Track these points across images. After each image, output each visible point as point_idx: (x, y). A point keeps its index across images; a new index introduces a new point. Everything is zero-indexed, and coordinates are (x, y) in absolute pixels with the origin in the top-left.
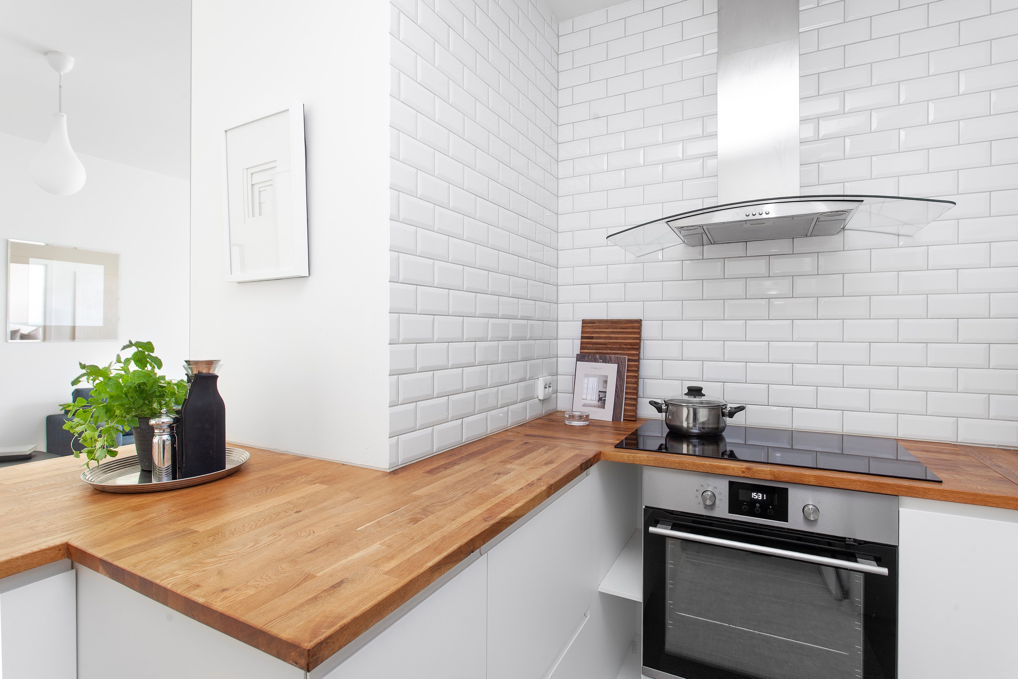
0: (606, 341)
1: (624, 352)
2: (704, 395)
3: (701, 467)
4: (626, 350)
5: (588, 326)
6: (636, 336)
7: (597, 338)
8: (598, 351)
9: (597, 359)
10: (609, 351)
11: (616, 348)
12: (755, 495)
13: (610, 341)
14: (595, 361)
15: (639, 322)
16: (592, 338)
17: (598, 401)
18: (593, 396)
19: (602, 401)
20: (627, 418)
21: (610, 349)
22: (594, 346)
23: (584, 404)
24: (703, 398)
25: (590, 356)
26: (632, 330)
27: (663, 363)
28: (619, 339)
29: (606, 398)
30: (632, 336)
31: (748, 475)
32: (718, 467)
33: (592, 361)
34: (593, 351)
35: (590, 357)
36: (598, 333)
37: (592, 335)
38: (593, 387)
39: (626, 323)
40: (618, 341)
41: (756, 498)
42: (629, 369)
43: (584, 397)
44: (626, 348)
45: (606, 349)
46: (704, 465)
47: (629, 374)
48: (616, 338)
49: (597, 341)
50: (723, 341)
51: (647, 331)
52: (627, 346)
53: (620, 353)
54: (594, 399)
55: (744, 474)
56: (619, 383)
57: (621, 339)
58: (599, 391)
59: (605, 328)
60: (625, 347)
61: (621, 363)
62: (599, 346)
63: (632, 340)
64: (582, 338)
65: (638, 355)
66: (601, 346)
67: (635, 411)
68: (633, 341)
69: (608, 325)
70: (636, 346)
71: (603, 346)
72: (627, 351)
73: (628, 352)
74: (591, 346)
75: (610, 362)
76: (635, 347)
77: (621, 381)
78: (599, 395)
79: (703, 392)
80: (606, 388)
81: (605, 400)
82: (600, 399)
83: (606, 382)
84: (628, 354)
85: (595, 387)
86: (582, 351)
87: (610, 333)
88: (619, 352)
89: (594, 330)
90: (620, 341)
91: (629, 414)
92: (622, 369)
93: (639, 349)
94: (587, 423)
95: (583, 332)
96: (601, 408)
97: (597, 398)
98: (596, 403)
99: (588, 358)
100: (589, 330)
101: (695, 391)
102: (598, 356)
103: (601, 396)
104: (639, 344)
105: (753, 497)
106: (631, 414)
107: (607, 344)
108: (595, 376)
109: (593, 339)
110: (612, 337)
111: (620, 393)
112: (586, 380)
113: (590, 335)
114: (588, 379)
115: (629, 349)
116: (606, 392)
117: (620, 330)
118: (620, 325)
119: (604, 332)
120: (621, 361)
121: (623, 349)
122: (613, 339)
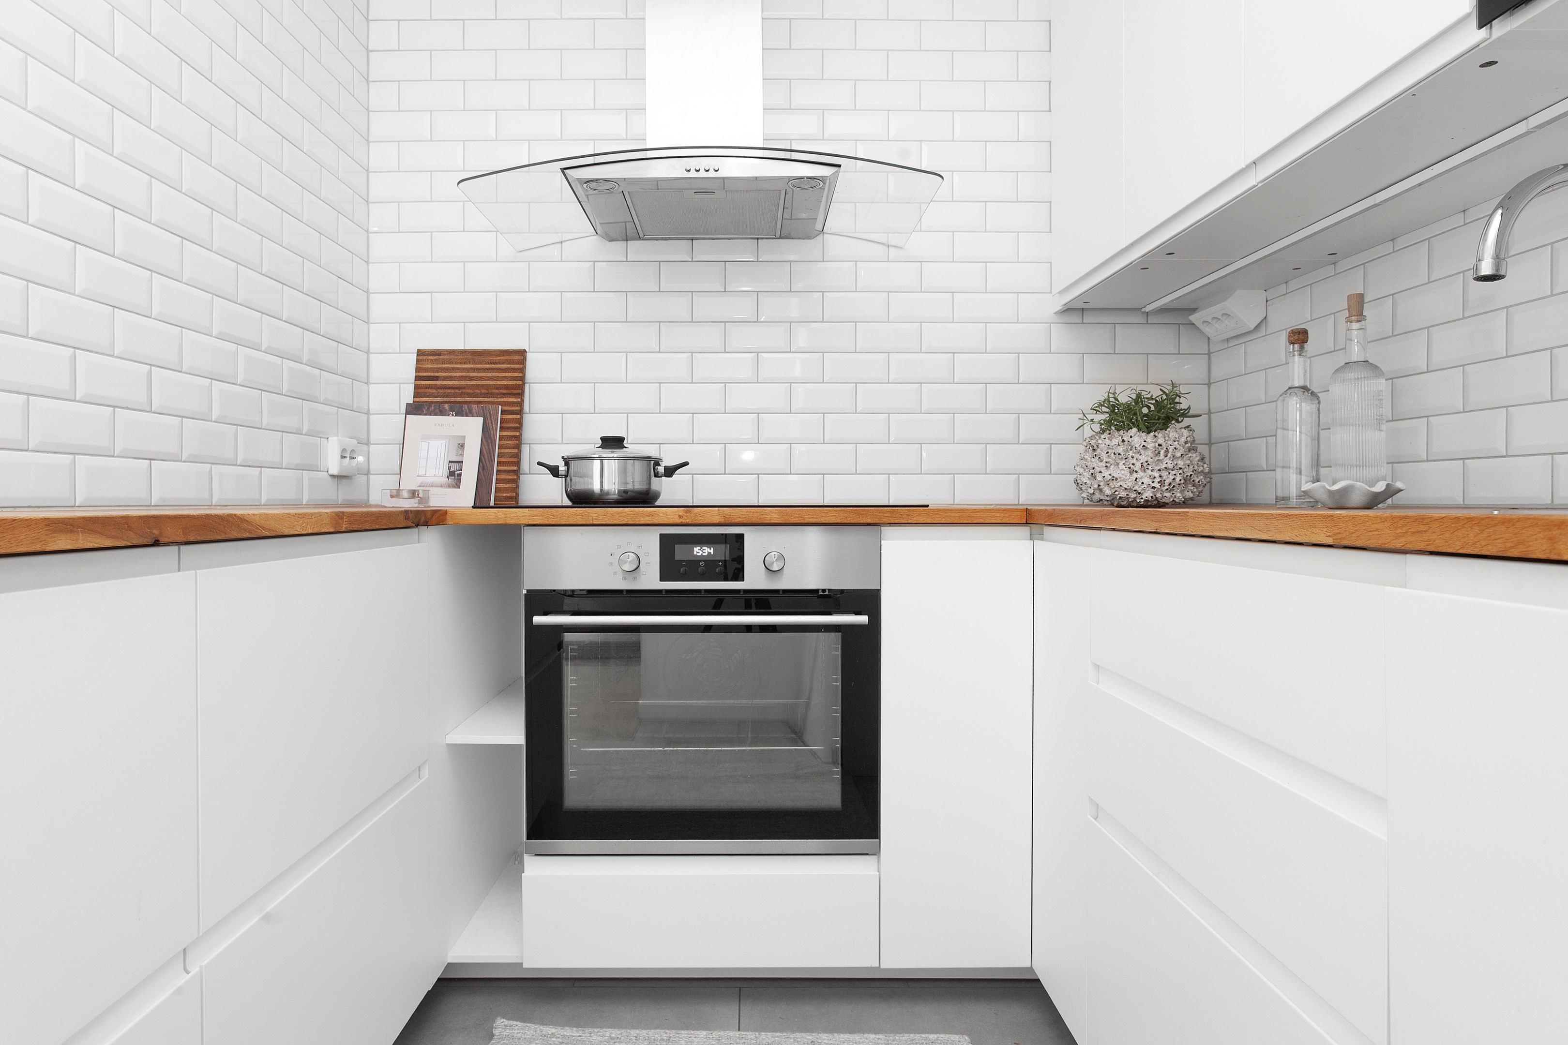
0: (463, 383)
1: (496, 400)
2: (627, 448)
4: (498, 396)
5: (428, 360)
6: (516, 374)
7: (445, 378)
9: (446, 410)
10: (468, 399)
11: (481, 394)
12: (699, 550)
13: (469, 383)
14: (442, 413)
15: (522, 353)
16: (436, 378)
17: (448, 477)
18: (437, 470)
19: (455, 476)
20: (500, 501)
21: (470, 395)
22: (441, 391)
23: (422, 483)
24: (625, 452)
25: (433, 406)
26: (508, 366)
27: (563, 419)
28: (485, 380)
29: (463, 472)
30: (510, 374)
33: (436, 415)
34: (439, 399)
35: (433, 408)
36: (447, 370)
37: (437, 374)
38: (439, 456)
39: (499, 356)
40: (484, 383)
41: (700, 554)
42: (504, 425)
43: (422, 472)
44: (498, 394)
45: (461, 395)
47: (505, 433)
48: (481, 378)
49: (445, 383)
51: (534, 368)
52: (501, 391)
53: (488, 401)
54: (441, 474)
56: (487, 447)
57: (489, 380)
58: (450, 462)
59: (461, 363)
60: (497, 391)
61: (489, 416)
62: (449, 391)
63: (510, 380)
64: (417, 378)
65: (521, 404)
66: (453, 391)
68: (511, 382)
69: (466, 359)
70: (517, 390)
71: (457, 391)
72: (500, 397)
73: (503, 400)
74: (434, 391)
75: (471, 415)
76: (515, 392)
77: (490, 444)
78: (449, 468)
79: (625, 442)
80: (462, 455)
81: (460, 475)
82: (451, 474)
83: (462, 446)
84: (502, 403)
85: (443, 455)
86: (417, 400)
87: (468, 370)
88: (486, 399)
89: (440, 366)
90: (488, 382)
91: (505, 495)
92: (490, 425)
93: (521, 394)
95: (418, 370)
96: (454, 487)
97: (447, 472)
98: (444, 480)
99: (428, 409)
100: (430, 366)
101: (613, 443)
102: (447, 406)
103: (452, 469)
104: (521, 387)
105: (695, 553)
106: (509, 495)
107: (464, 388)
108: (441, 437)
109: (438, 380)
110: (473, 377)
111: (487, 462)
112: (424, 445)
113: (432, 374)
114: (429, 443)
115: (504, 395)
116: (462, 462)
117: (488, 366)
118: (488, 359)
119: (458, 368)
120: (490, 413)
121: (493, 395)
122: (475, 380)
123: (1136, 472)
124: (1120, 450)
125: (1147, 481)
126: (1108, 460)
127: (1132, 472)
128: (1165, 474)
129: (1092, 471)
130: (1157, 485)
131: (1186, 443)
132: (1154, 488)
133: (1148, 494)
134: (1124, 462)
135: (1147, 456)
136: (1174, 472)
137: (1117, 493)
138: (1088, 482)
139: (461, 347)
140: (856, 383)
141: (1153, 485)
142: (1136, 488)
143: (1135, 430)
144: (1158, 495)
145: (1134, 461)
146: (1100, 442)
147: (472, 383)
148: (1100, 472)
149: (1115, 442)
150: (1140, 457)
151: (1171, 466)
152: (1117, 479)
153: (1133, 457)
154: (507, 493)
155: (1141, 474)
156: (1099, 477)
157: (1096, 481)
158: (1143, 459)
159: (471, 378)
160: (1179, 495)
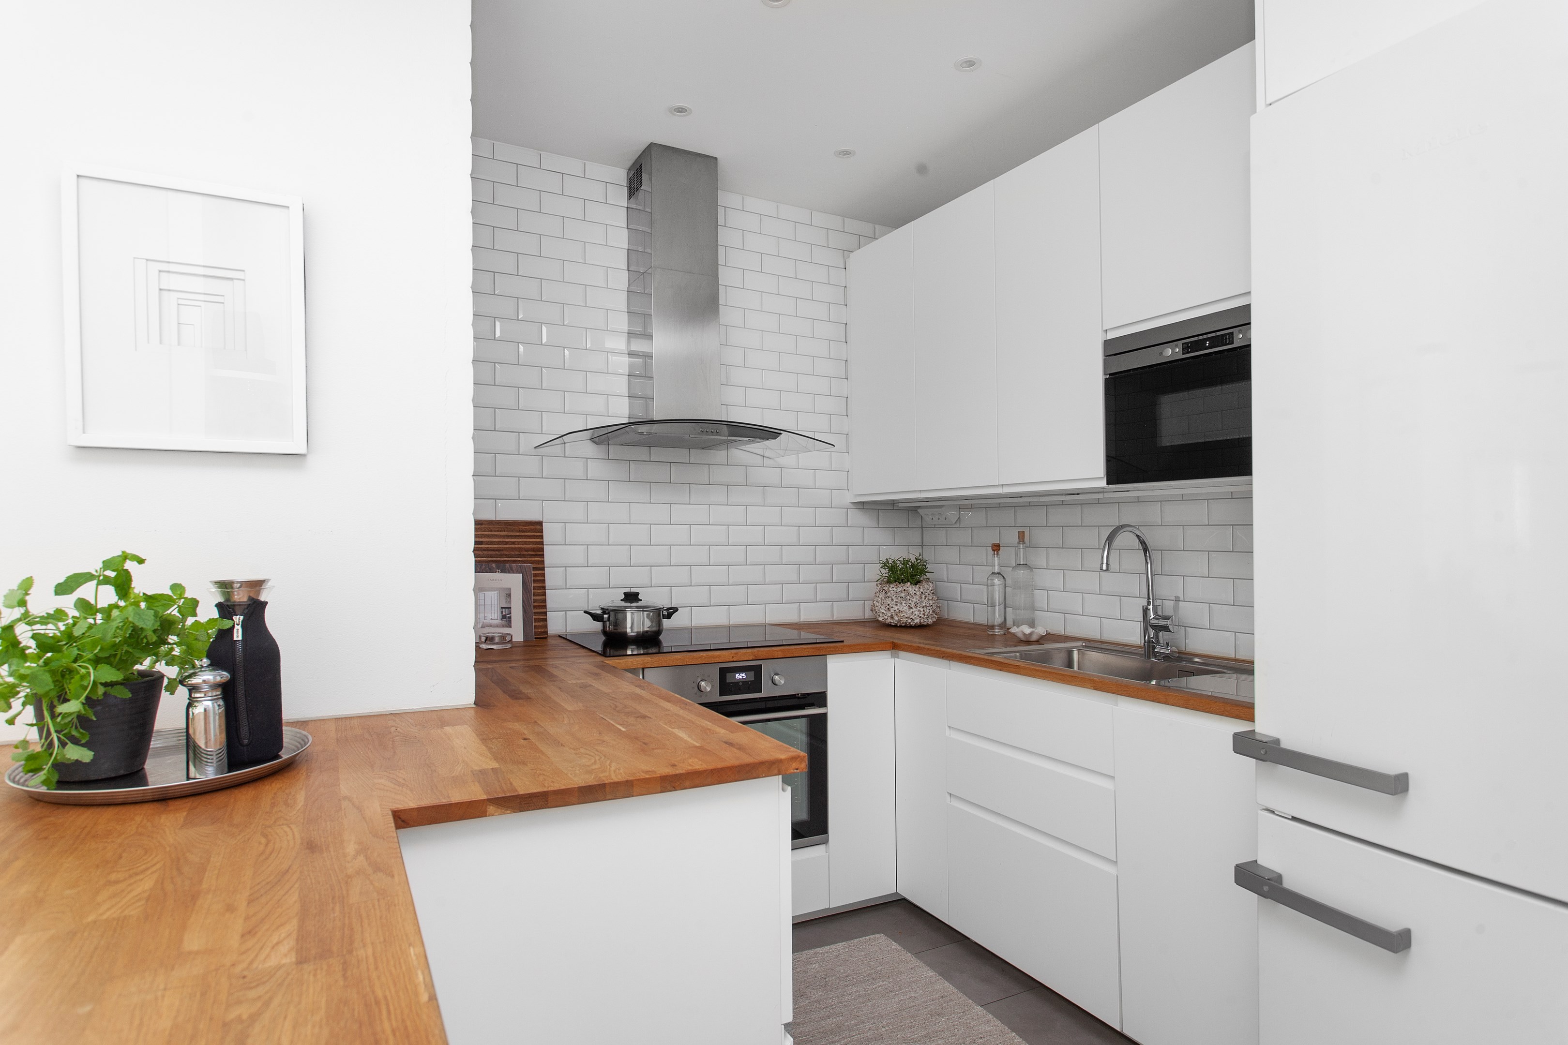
0: (500, 546)
1: (526, 559)
2: (641, 600)
3: (699, 659)
6: (538, 540)
7: (487, 543)
8: (491, 559)
9: (495, 568)
10: (506, 559)
11: (516, 555)
13: (506, 546)
14: (491, 571)
15: (540, 523)
17: (502, 619)
18: (493, 614)
19: (506, 618)
20: (537, 636)
21: (507, 556)
22: (485, 553)
23: (483, 624)
24: (640, 604)
25: (484, 565)
26: (533, 534)
27: (566, 571)
28: (517, 544)
29: (512, 615)
30: (534, 540)
31: (736, 660)
32: (713, 657)
33: (486, 572)
34: (484, 559)
35: (484, 567)
36: (488, 536)
37: (481, 540)
38: (493, 603)
39: (525, 526)
40: (516, 546)
41: (740, 678)
42: (535, 579)
44: (528, 555)
45: (501, 556)
46: (702, 657)
47: (535, 585)
48: (514, 543)
49: (487, 546)
51: (550, 534)
52: (529, 552)
53: (522, 561)
54: (496, 617)
55: (733, 660)
56: (526, 596)
57: (520, 544)
58: (501, 608)
59: (498, 531)
60: (526, 553)
61: (525, 573)
62: (491, 553)
65: (543, 562)
66: (494, 553)
67: (545, 627)
68: (535, 546)
69: (501, 528)
70: (539, 552)
71: (497, 552)
72: (530, 557)
73: (531, 559)
74: (480, 553)
75: (512, 572)
77: (528, 594)
78: (502, 612)
79: (640, 597)
80: (510, 602)
81: (510, 617)
82: (503, 617)
83: (509, 596)
84: (531, 562)
85: (496, 603)
87: (504, 536)
88: (520, 559)
89: (483, 533)
90: (520, 546)
92: (527, 579)
93: (543, 556)
94: (509, 645)
96: (506, 626)
97: (500, 615)
98: (499, 622)
99: (481, 567)
100: (486, 533)
101: (631, 597)
102: (494, 565)
103: (504, 613)
104: (542, 550)
105: (736, 678)
106: (542, 631)
107: (502, 550)
108: (493, 589)
109: (482, 544)
110: (508, 542)
111: (528, 607)
114: (485, 593)
115: (532, 556)
116: (510, 608)
117: (518, 534)
118: (517, 528)
119: (496, 535)
120: (526, 570)
121: (524, 556)
122: (509, 544)
123: (912, 608)
124: (903, 595)
125: (917, 613)
126: (897, 600)
127: (910, 608)
128: (925, 609)
129: (888, 607)
130: (922, 616)
131: (931, 590)
132: (920, 617)
133: (917, 621)
134: (905, 602)
135: (917, 599)
136: (929, 608)
137: (901, 619)
138: (884, 612)
140: (747, 545)
141: (920, 616)
142: (912, 617)
143: (909, 583)
144: (922, 621)
145: (911, 602)
146: (890, 589)
147: (508, 546)
148: (892, 607)
149: (899, 590)
150: (913, 599)
151: (928, 605)
152: (902, 612)
153: (910, 600)
154: (541, 629)
155: (914, 609)
156: (892, 610)
157: (890, 612)
158: (914, 600)
159: (507, 543)
160: (930, 620)
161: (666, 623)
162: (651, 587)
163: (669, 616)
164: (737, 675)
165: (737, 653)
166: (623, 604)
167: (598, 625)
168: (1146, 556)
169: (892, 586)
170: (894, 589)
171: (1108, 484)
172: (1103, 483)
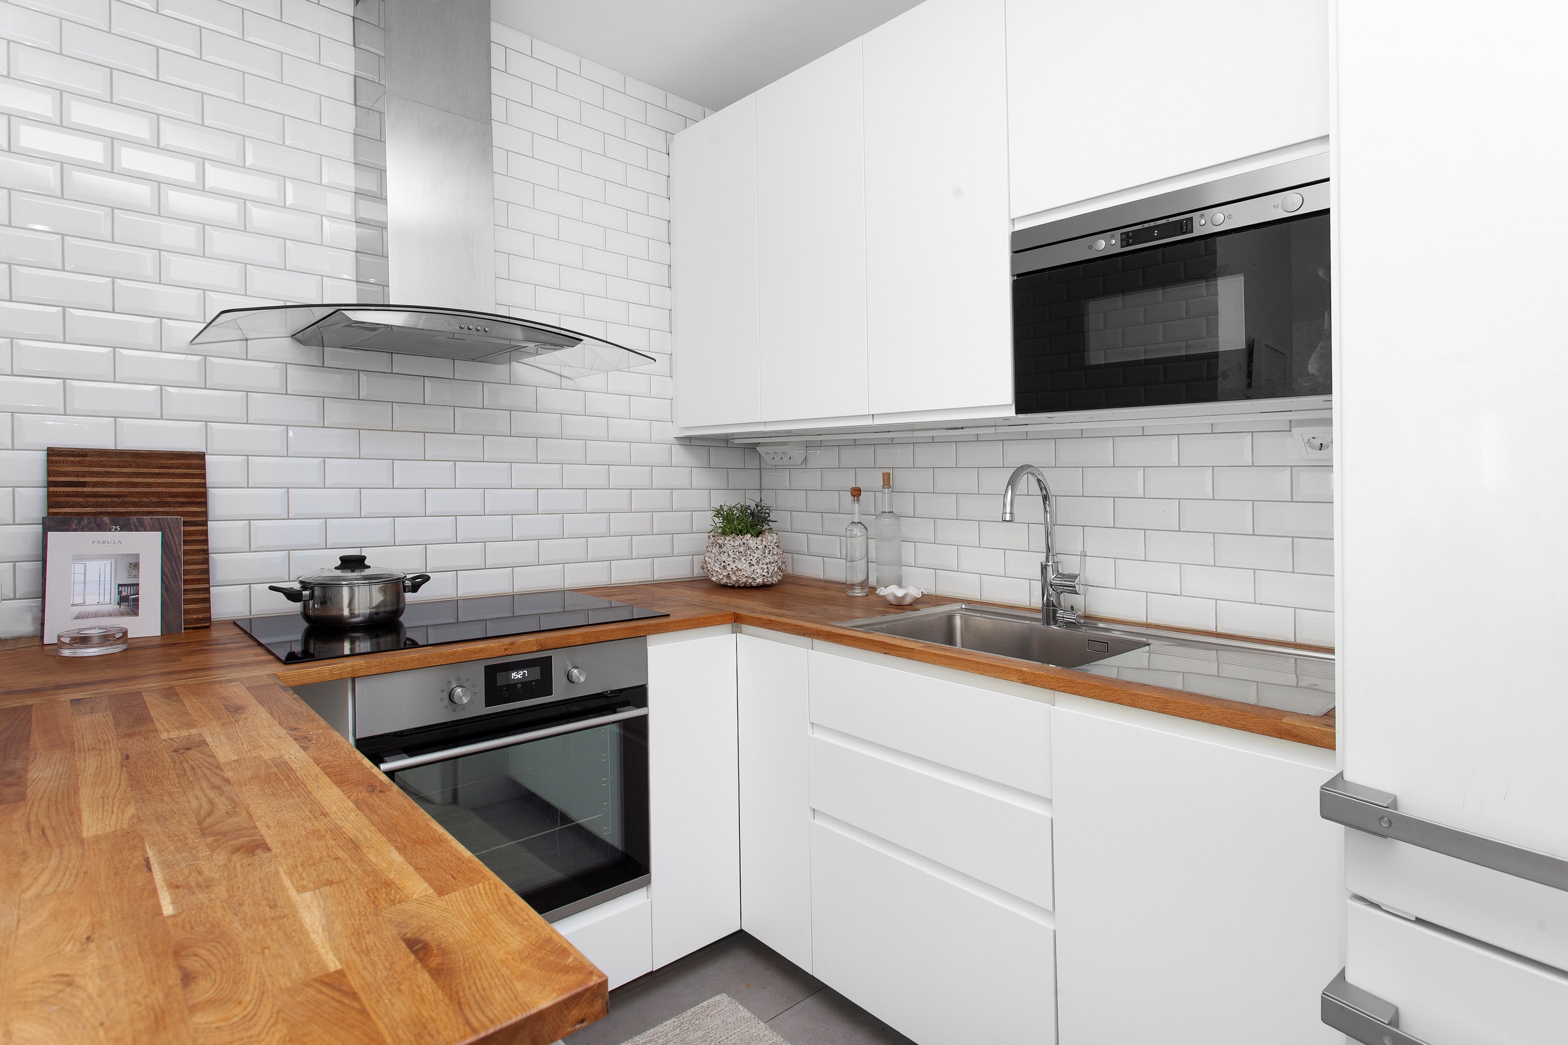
0: (122, 489)
1: (172, 509)
2: (369, 567)
3: (452, 657)
4: (175, 505)
5: (67, 461)
6: (196, 481)
7: (95, 484)
8: (104, 510)
9: (106, 524)
10: (135, 510)
11: (151, 503)
12: (516, 674)
13: (132, 490)
14: (101, 528)
15: (201, 456)
16: (84, 484)
17: (119, 604)
18: (102, 596)
19: (127, 602)
20: (190, 624)
21: (134, 504)
22: (91, 499)
23: (79, 614)
24: (367, 572)
25: (86, 519)
26: (186, 471)
27: (249, 525)
28: (156, 487)
29: (140, 596)
30: (187, 480)
31: (512, 652)
32: (474, 652)
33: (91, 530)
34: (89, 510)
35: (86, 522)
36: (98, 474)
37: (82, 479)
38: (102, 579)
39: (172, 459)
40: (154, 490)
41: (517, 678)
42: (187, 538)
43: (78, 600)
44: (175, 503)
45: (123, 504)
46: (455, 653)
47: (188, 548)
48: (149, 485)
49: (96, 489)
50: (359, 488)
51: (218, 472)
52: (179, 499)
53: (162, 511)
54: (107, 600)
55: (507, 652)
56: (169, 565)
57: (160, 487)
58: (119, 585)
59: (117, 467)
60: (173, 500)
61: (168, 530)
62: (104, 499)
63: (190, 487)
64: (50, 484)
65: (205, 514)
66: (109, 500)
67: (208, 610)
68: (191, 489)
69: (125, 461)
70: (199, 498)
71: (115, 499)
72: (178, 507)
73: (181, 509)
74: (80, 500)
75: (143, 529)
76: (198, 500)
77: (174, 562)
78: (120, 593)
79: (367, 562)
80: (137, 576)
81: (136, 600)
82: (123, 600)
83: (135, 566)
84: (182, 513)
85: (112, 578)
86: (52, 510)
87: (130, 475)
88: (159, 509)
89: (87, 469)
90: (160, 490)
91: (195, 617)
92: (171, 539)
93: (205, 504)
94: (125, 647)
95: (50, 473)
96: (129, 614)
97: (115, 597)
98: (114, 607)
99: (78, 523)
100: (71, 469)
101: (352, 563)
102: (106, 519)
103: (124, 594)
104: (204, 495)
105: (513, 677)
106: (201, 616)
107: (126, 496)
108: (102, 558)
109: (86, 487)
110: (138, 483)
111: (172, 582)
112: (79, 568)
113: (75, 479)
114: (85, 564)
115: (183, 504)
116: (138, 585)
117: (157, 471)
118: (155, 462)
119: (114, 473)
120: (169, 526)
121: (168, 504)
122: (140, 487)
123: (753, 565)
124: (741, 549)
125: (759, 571)
126: (734, 556)
127: (751, 565)
128: (769, 566)
129: (723, 564)
130: (766, 574)
131: (776, 543)
132: (764, 576)
133: (759, 581)
134: (744, 558)
135: (759, 554)
136: (774, 565)
137: (740, 579)
138: (719, 571)
139: (110, 446)
141: (763, 574)
142: (753, 576)
143: (749, 535)
144: (766, 580)
145: (752, 558)
146: (726, 542)
147: (137, 490)
148: (729, 565)
149: (737, 543)
150: (754, 554)
151: (772, 561)
152: (740, 570)
153: (750, 555)
154: (198, 614)
155: (756, 566)
156: (729, 568)
157: (726, 570)
158: (756, 555)
159: (135, 485)
160: (775, 579)
161: (409, 597)
162: (395, 545)
163: (415, 588)
164: (513, 674)
165: (512, 644)
166: (339, 573)
167: (297, 606)
168: (1044, 503)
169: (728, 538)
170: (731, 542)
171: (1017, 413)
172: (1011, 412)
